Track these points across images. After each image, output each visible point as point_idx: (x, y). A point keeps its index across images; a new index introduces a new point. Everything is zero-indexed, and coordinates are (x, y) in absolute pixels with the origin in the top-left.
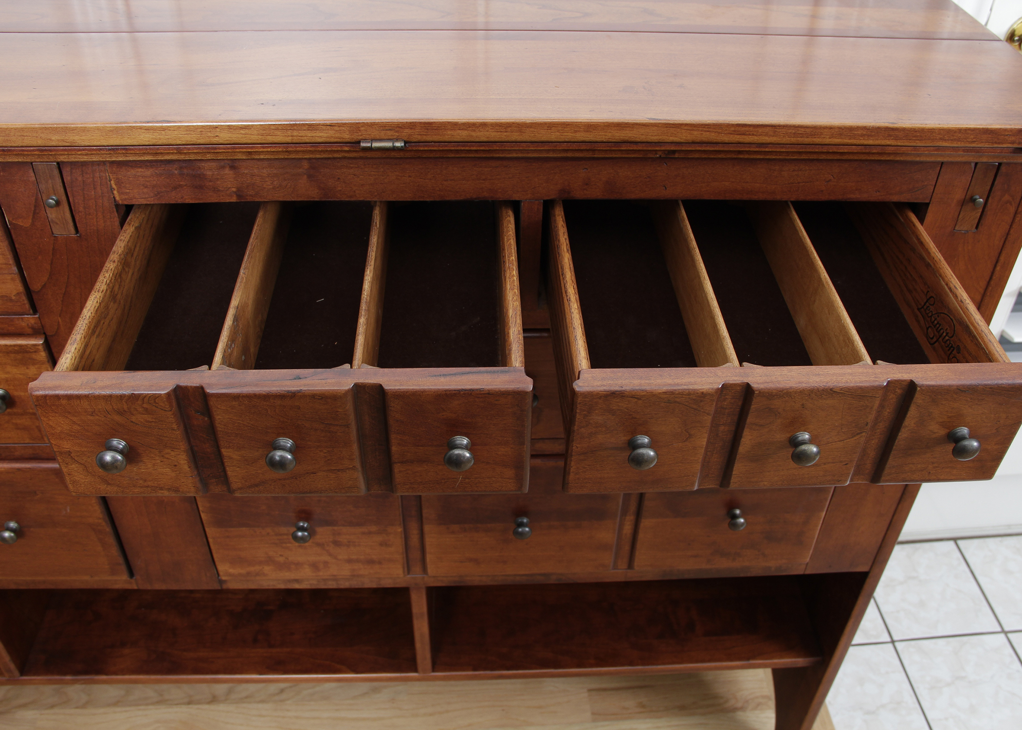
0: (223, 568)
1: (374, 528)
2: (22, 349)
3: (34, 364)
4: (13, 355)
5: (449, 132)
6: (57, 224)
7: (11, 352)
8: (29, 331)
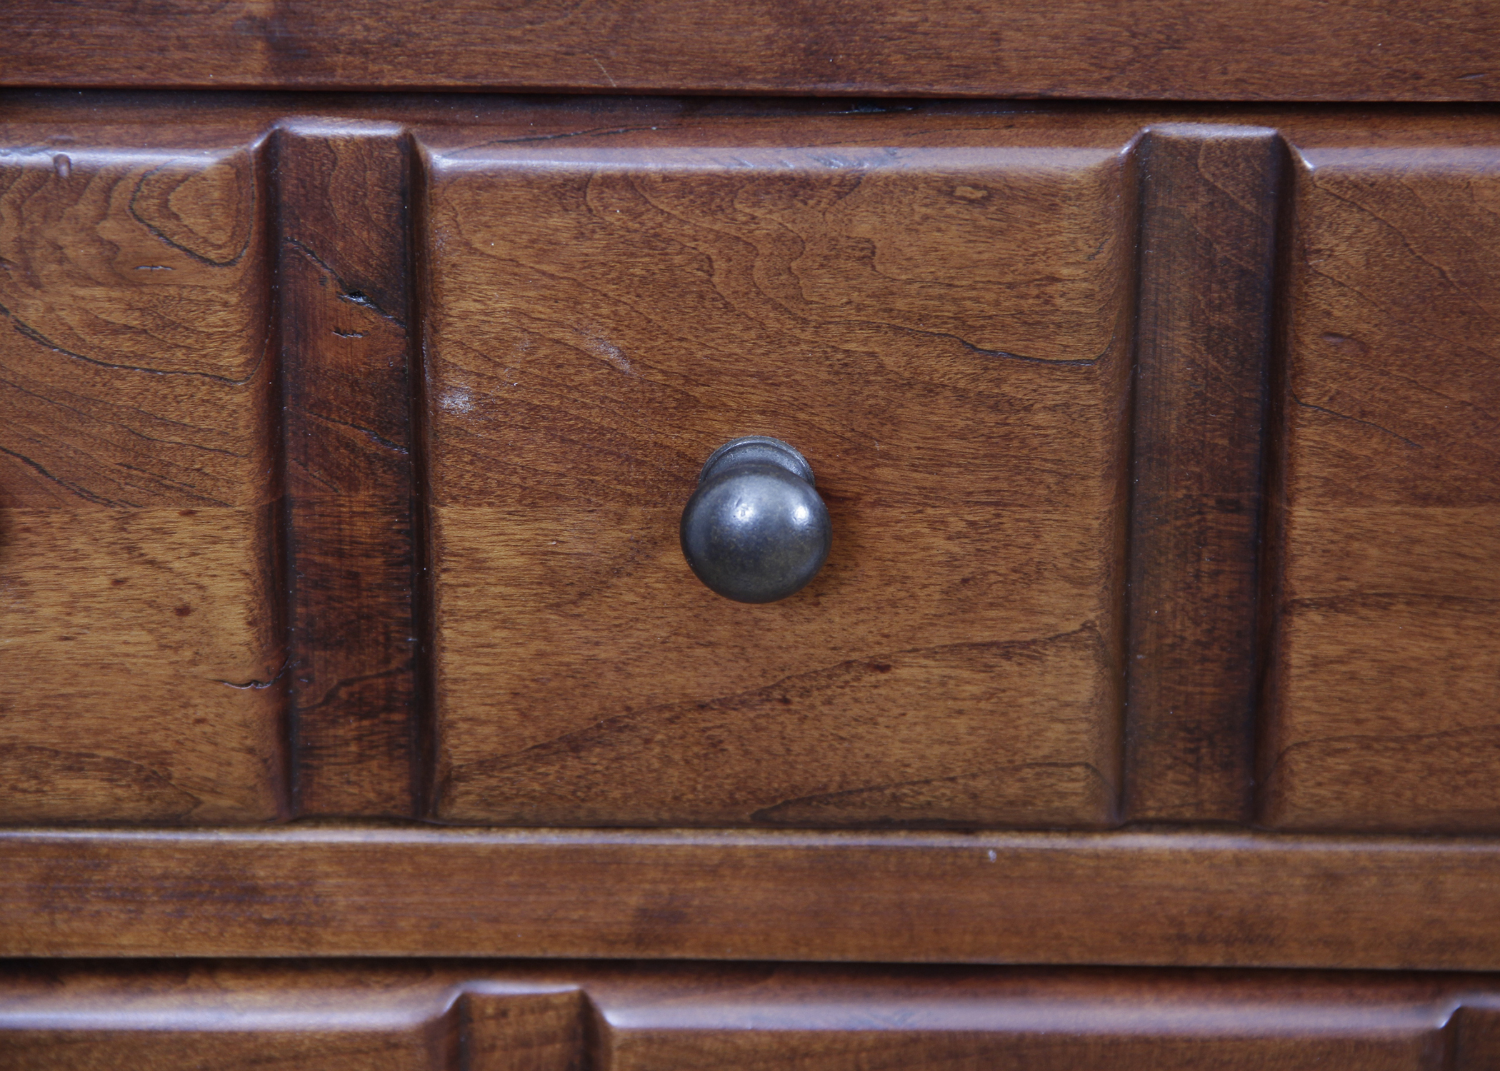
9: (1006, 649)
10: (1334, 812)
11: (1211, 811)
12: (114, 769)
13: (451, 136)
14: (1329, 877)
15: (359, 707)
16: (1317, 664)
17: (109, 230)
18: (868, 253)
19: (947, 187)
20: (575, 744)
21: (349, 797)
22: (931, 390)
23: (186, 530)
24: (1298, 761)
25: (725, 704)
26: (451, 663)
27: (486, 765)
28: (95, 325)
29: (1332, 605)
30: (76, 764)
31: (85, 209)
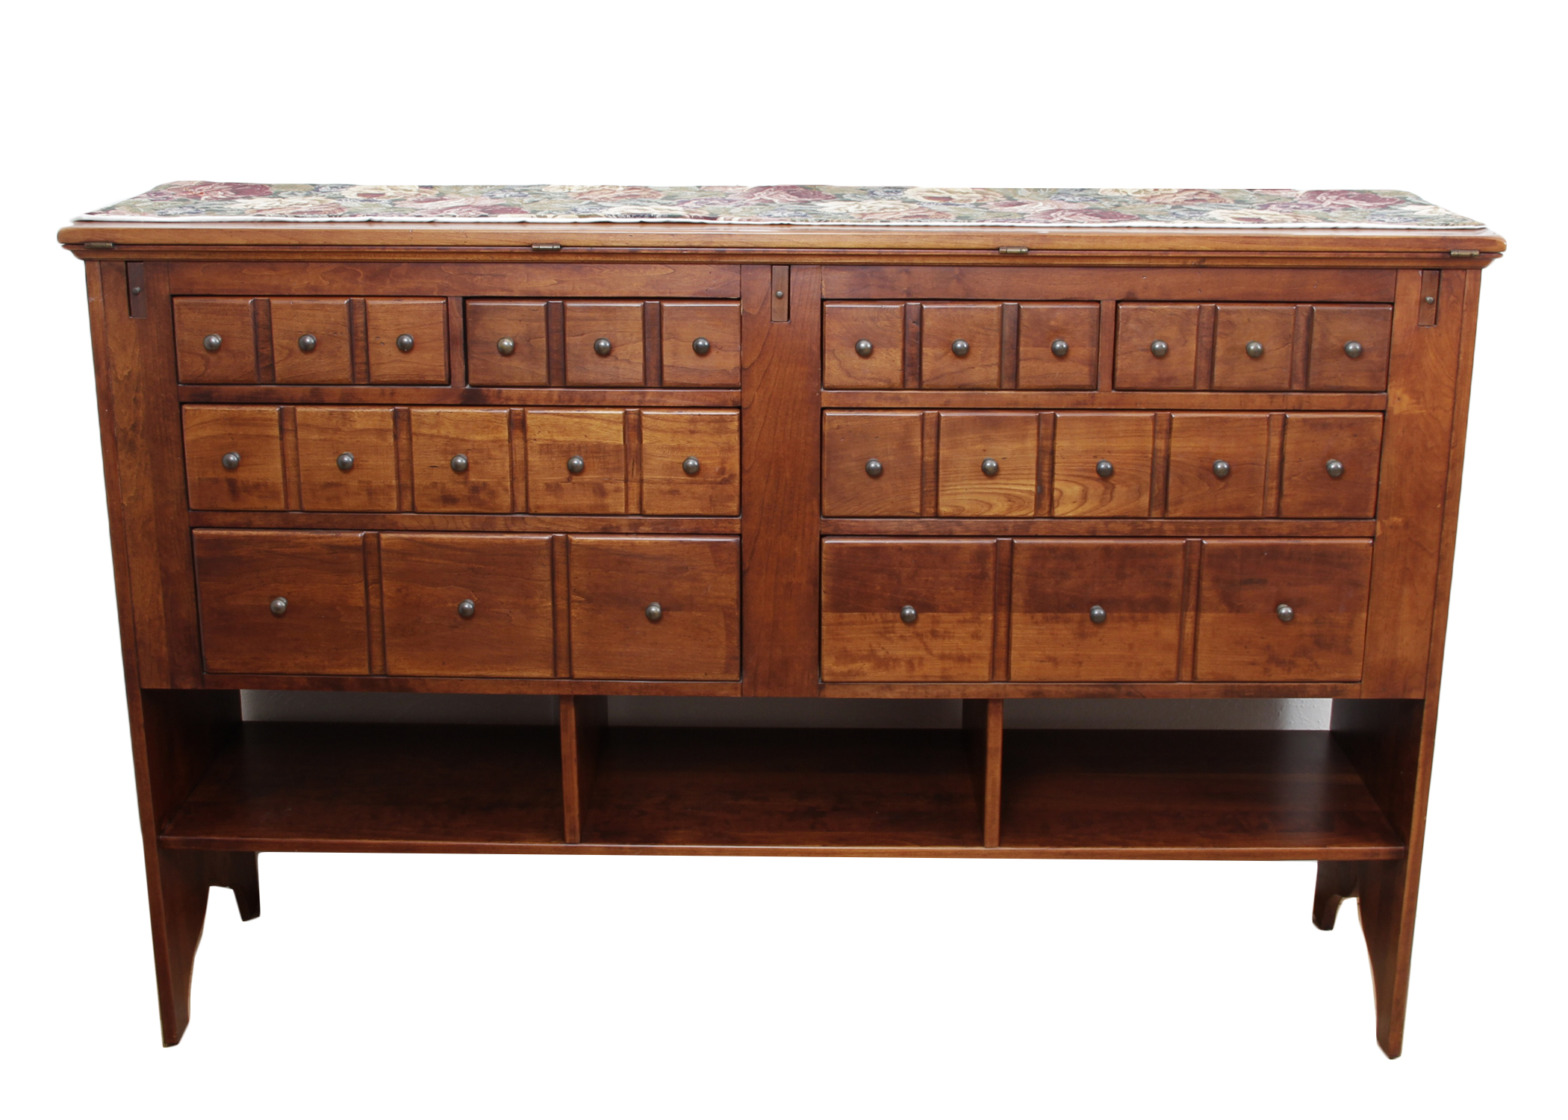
0: (828, 663)
1: (968, 616)
2: (722, 419)
3: (726, 433)
4: (712, 424)
5: (1057, 242)
6: (776, 312)
7: (712, 421)
8: (730, 404)
9: (988, 366)
10: (1025, 387)
11: (1011, 387)
12: (884, 381)
13: (926, 304)
14: (1025, 396)
15: (912, 374)
16: (1023, 367)
17: (887, 314)
18: (972, 316)
19: (981, 309)
20: (938, 378)
21: (911, 386)
22: (979, 333)
23: (894, 351)
24: (1021, 380)
25: (956, 373)
26: (924, 368)
27: (927, 381)
28: (885, 326)
29: (1025, 360)
30: (880, 380)
31: (885, 312)
